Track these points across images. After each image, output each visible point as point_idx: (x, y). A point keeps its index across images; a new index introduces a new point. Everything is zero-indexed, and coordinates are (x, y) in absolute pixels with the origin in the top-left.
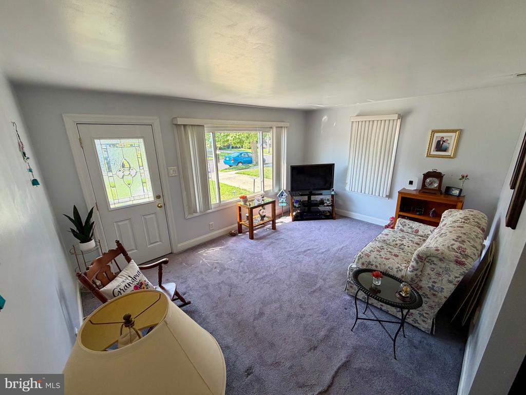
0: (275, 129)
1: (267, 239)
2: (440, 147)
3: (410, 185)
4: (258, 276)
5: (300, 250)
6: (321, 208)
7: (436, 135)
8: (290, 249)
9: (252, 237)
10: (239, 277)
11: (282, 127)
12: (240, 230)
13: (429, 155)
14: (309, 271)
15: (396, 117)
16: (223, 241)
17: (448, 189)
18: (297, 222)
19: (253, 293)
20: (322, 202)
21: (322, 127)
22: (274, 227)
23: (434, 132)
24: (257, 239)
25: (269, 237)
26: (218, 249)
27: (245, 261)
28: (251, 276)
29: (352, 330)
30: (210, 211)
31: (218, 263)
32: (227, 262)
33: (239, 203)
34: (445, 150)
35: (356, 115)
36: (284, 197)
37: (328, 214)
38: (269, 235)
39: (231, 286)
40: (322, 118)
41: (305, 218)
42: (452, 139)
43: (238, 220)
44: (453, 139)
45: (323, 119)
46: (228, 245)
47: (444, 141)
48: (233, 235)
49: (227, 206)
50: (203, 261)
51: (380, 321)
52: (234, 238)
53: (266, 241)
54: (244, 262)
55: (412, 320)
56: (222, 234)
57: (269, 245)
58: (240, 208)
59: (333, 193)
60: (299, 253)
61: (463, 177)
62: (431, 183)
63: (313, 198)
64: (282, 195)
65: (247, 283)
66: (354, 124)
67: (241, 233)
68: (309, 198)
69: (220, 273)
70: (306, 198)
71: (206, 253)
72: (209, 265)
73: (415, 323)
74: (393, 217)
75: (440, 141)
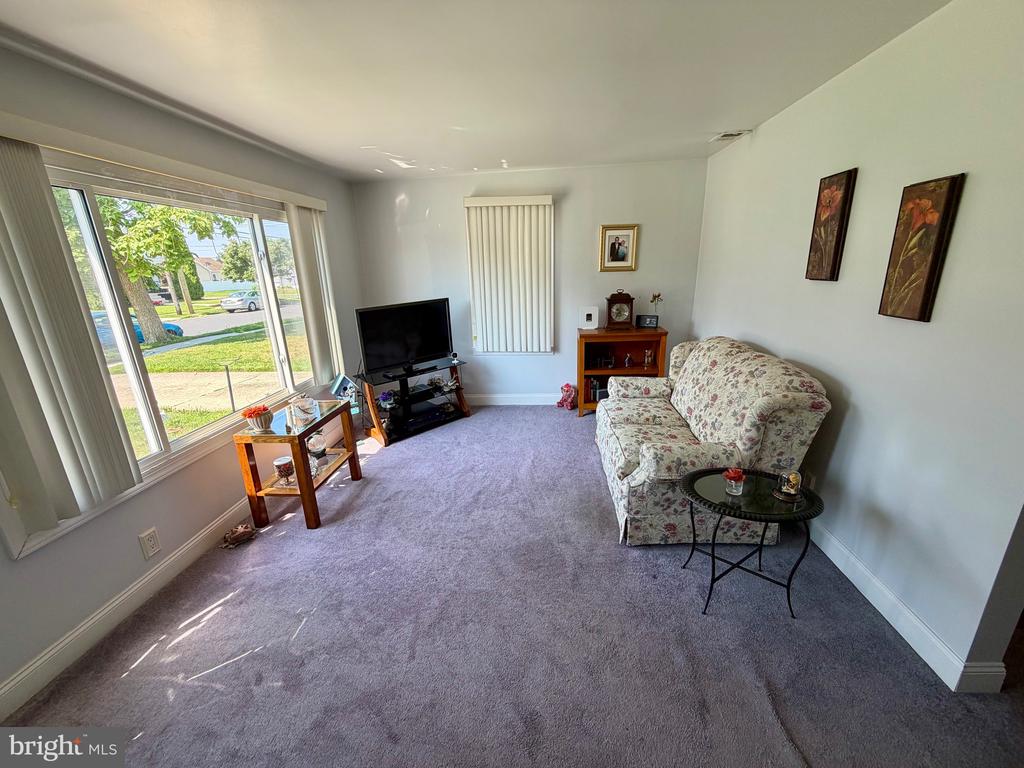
0: (294, 213)
1: (361, 507)
2: (616, 254)
3: (589, 323)
4: (427, 619)
5: (461, 502)
6: (438, 400)
7: (609, 233)
8: (440, 510)
9: (314, 521)
10: (373, 656)
11: (310, 209)
12: (260, 515)
13: (604, 269)
14: (523, 538)
15: (548, 200)
16: (216, 575)
17: (639, 318)
18: (399, 445)
19: (454, 676)
20: (435, 388)
21: (397, 219)
22: (356, 473)
23: (606, 228)
24: (332, 520)
25: (360, 501)
26: (213, 610)
27: (347, 597)
28: (407, 630)
29: (704, 613)
30: (138, 487)
31: (253, 657)
32: (288, 633)
33: (239, 434)
34: (623, 258)
35: (470, 193)
36: (349, 391)
37: (452, 409)
38: (358, 497)
39: (368, 702)
40: (395, 198)
41: (412, 429)
42: (628, 238)
43: (250, 488)
44: (631, 239)
45: (398, 201)
46: (247, 580)
47: (620, 244)
48: (242, 541)
49: (200, 454)
50: (180, 689)
51: (737, 565)
52: (254, 548)
53: (365, 515)
54: (350, 603)
55: (749, 536)
56: (199, 552)
57: (380, 522)
58: (249, 447)
59: (455, 362)
60: (468, 510)
61: (655, 297)
62: (619, 313)
63: (412, 382)
64: (345, 389)
65: (412, 657)
66: (473, 212)
67: (265, 523)
68: (404, 384)
69: (293, 684)
70: (396, 386)
71: (175, 649)
72: (218, 686)
73: (753, 538)
74: (567, 385)
75: (614, 245)
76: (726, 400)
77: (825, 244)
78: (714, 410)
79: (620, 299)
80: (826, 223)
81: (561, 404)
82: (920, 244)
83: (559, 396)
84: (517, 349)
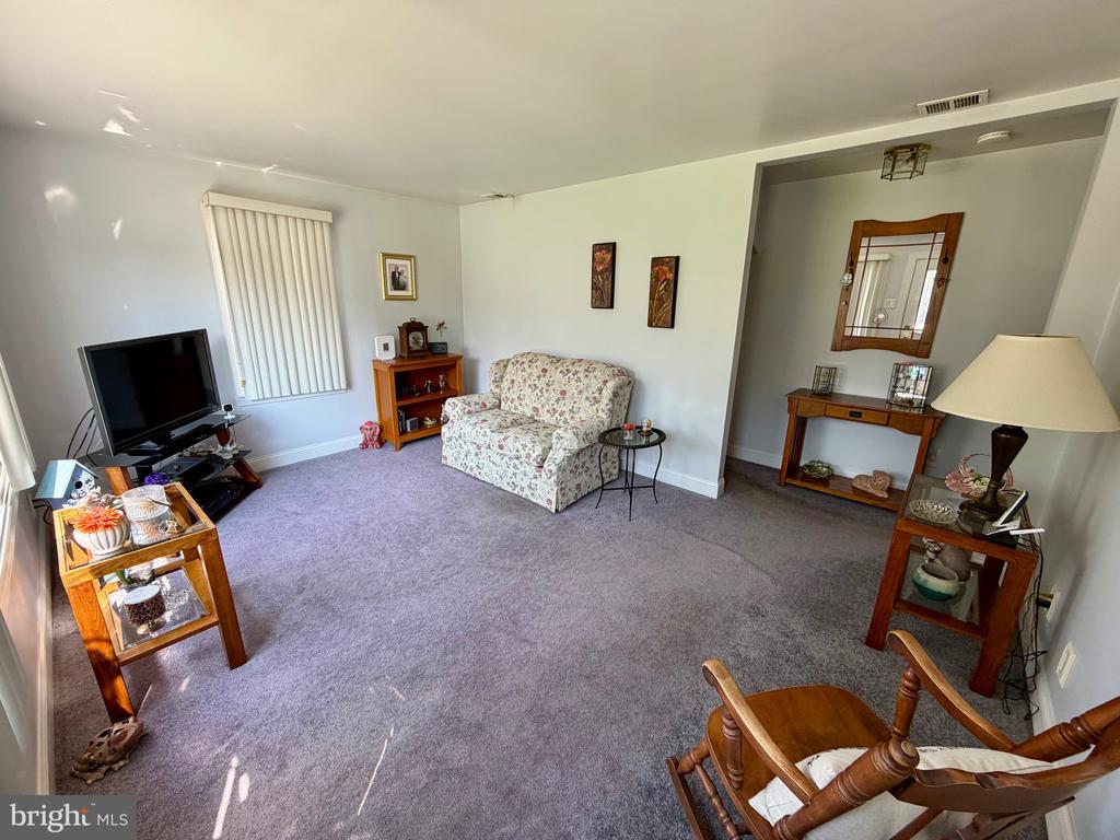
2: (397, 284)
3: (388, 353)
7: (389, 261)
9: (241, 652)
15: (327, 217)
17: (433, 345)
23: (386, 256)
47: (400, 273)
59: (229, 417)
61: (440, 325)
62: (417, 342)
64: (78, 485)
74: (370, 423)
75: (394, 273)
76: (576, 392)
77: (603, 286)
78: (567, 401)
79: (413, 327)
80: (601, 273)
81: (365, 445)
82: (665, 288)
83: (360, 438)
84: (305, 390)
